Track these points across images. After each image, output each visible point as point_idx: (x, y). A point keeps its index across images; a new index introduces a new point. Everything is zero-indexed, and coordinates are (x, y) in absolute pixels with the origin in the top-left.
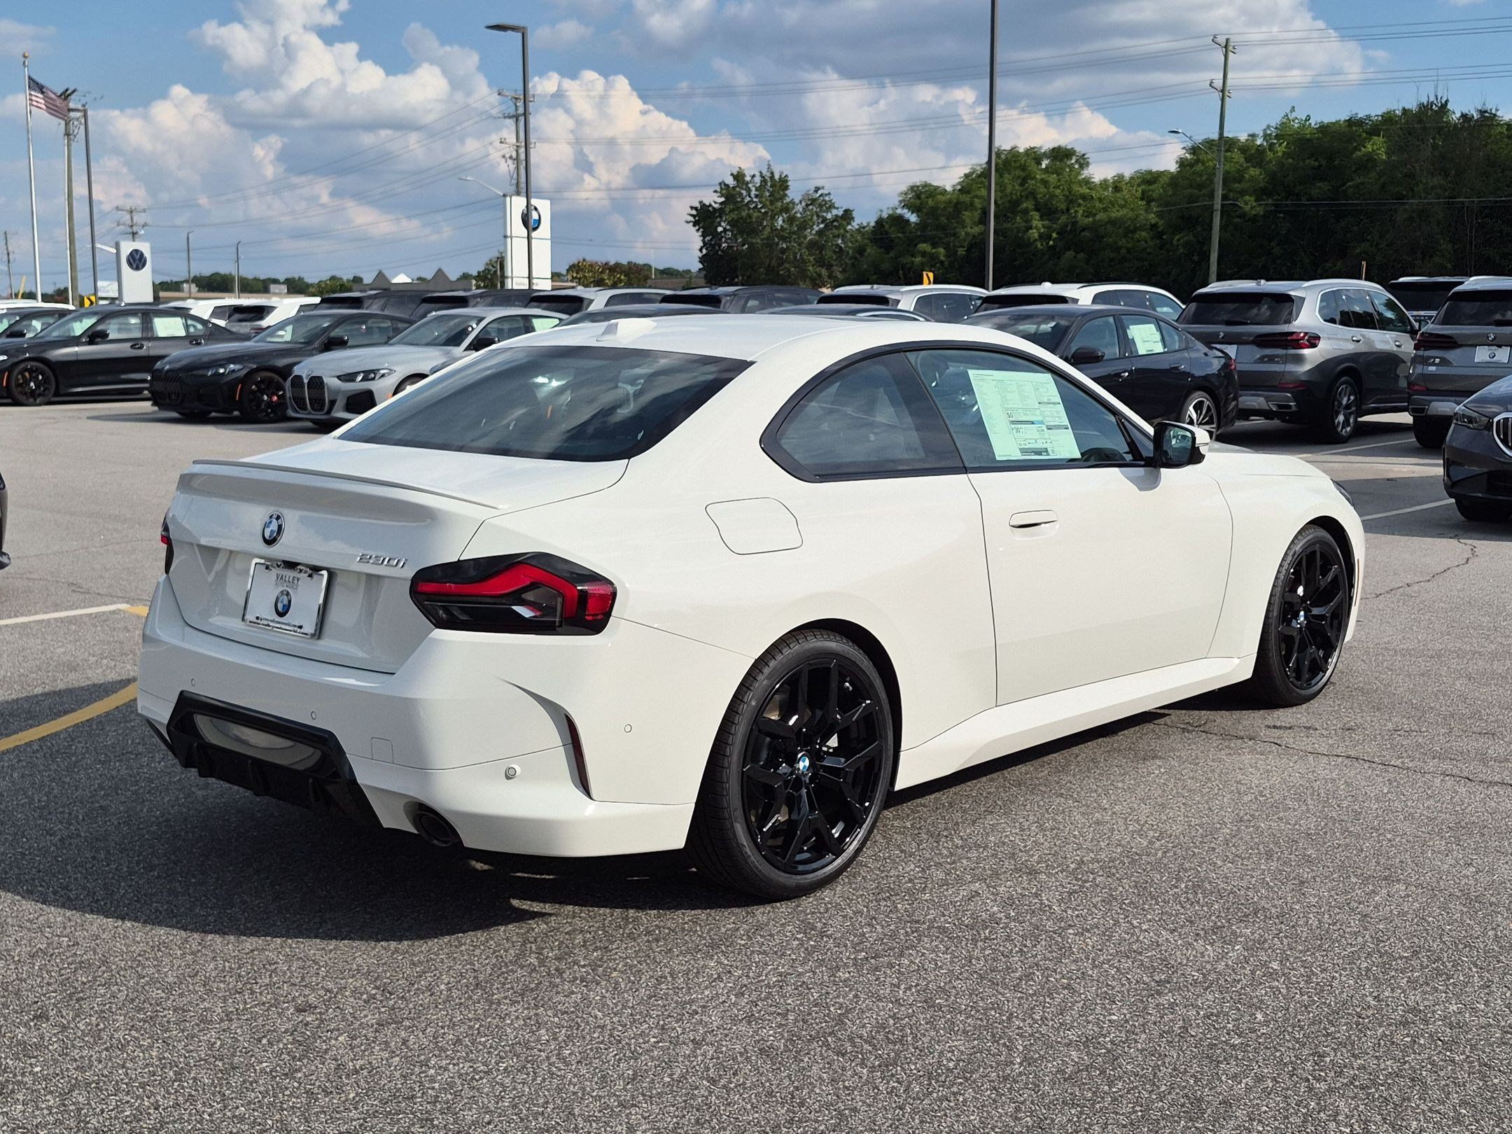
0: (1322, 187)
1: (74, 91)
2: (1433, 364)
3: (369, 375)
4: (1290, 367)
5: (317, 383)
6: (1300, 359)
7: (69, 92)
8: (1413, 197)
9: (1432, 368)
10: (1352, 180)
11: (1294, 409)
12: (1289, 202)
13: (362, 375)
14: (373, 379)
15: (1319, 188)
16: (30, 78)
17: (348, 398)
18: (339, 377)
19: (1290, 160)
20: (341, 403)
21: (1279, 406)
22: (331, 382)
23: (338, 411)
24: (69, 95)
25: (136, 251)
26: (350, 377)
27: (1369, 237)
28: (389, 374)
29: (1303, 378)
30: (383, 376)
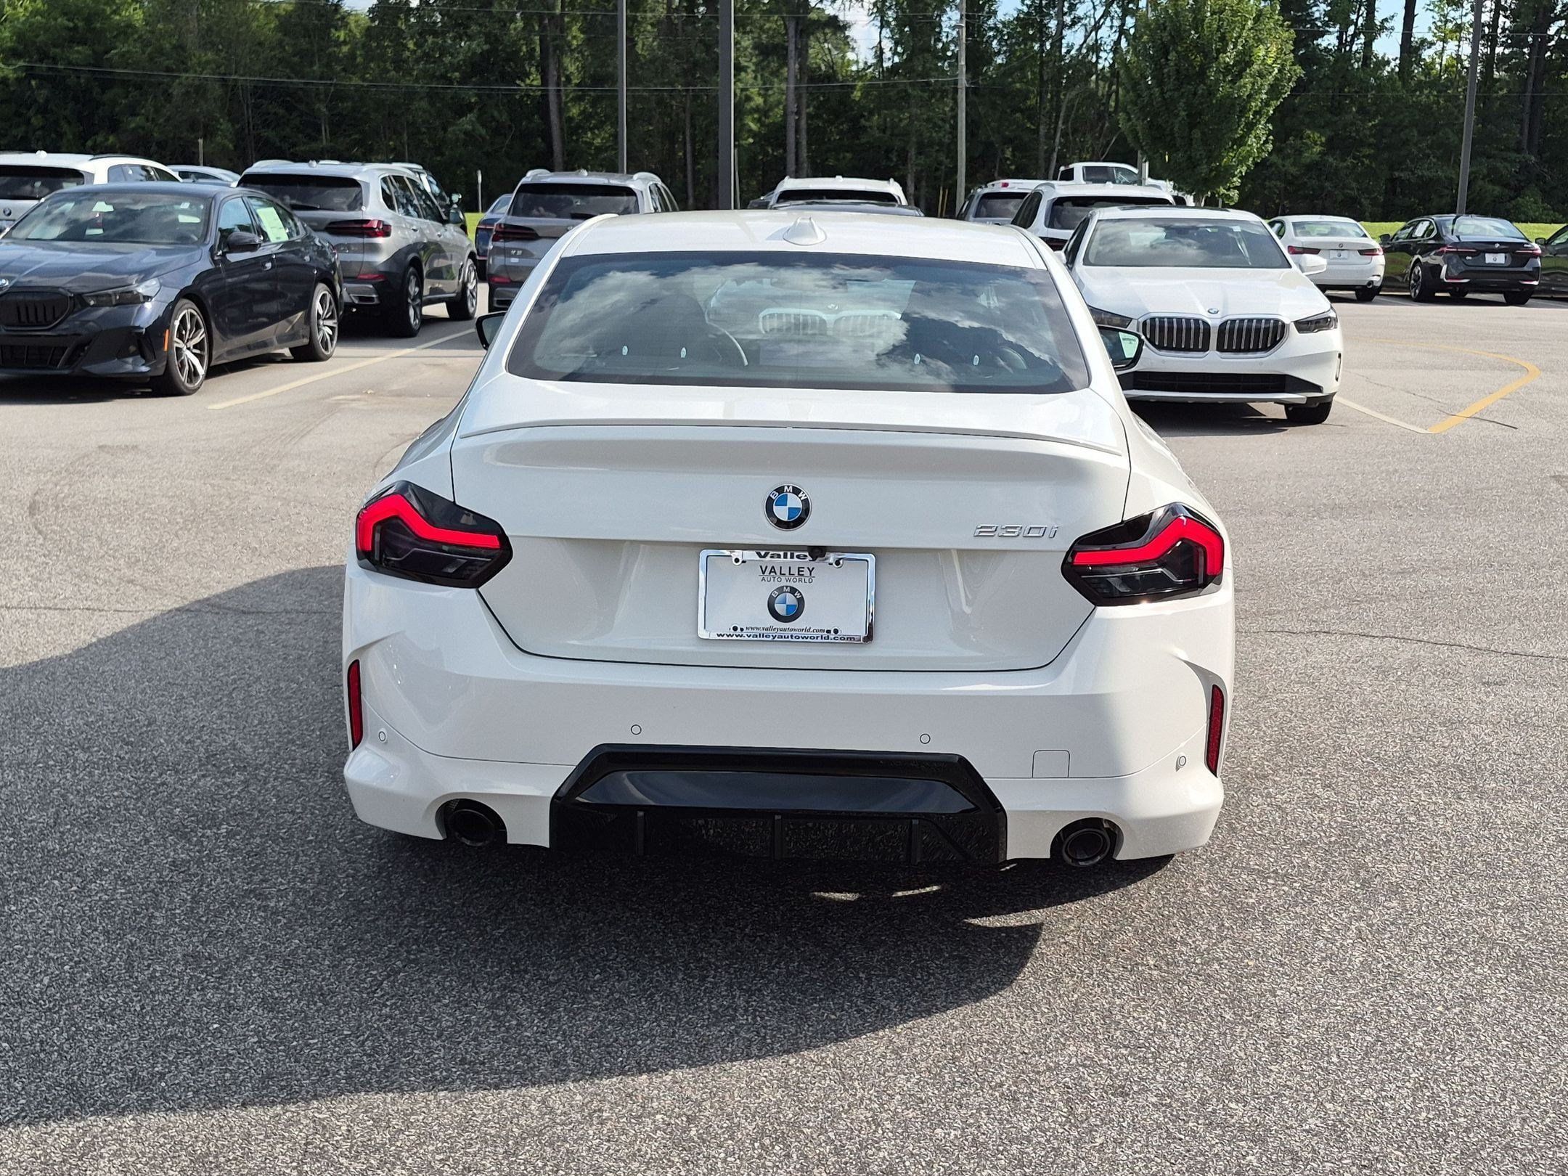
0: (79, 53)
2: (515, 256)
4: (368, 258)
6: (375, 249)
8: (186, 71)
9: (514, 260)
10: (115, 48)
11: (376, 301)
12: (44, 65)
15: (78, 52)
19: (39, 18)
21: (361, 299)
27: (143, 111)
29: (382, 269)
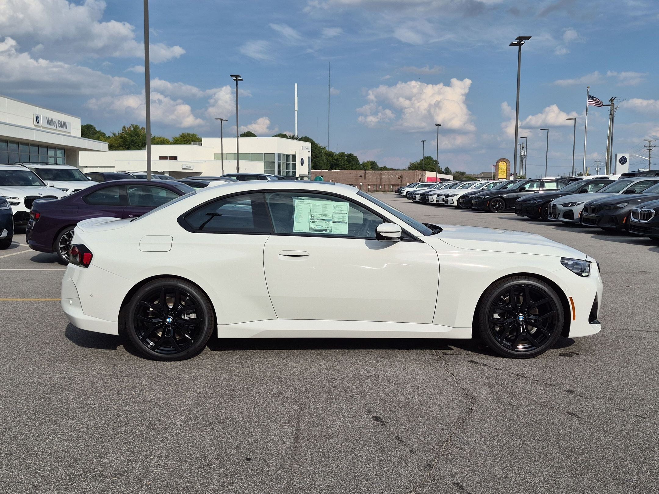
1: (615, 98)
3: (574, 204)
5: (555, 205)
7: (613, 98)
13: (571, 204)
14: (574, 206)
16: (589, 95)
17: (564, 213)
18: (562, 204)
20: (561, 214)
22: (559, 206)
23: (560, 218)
24: (613, 100)
25: (623, 157)
26: (565, 205)
28: (581, 204)
30: (579, 204)
